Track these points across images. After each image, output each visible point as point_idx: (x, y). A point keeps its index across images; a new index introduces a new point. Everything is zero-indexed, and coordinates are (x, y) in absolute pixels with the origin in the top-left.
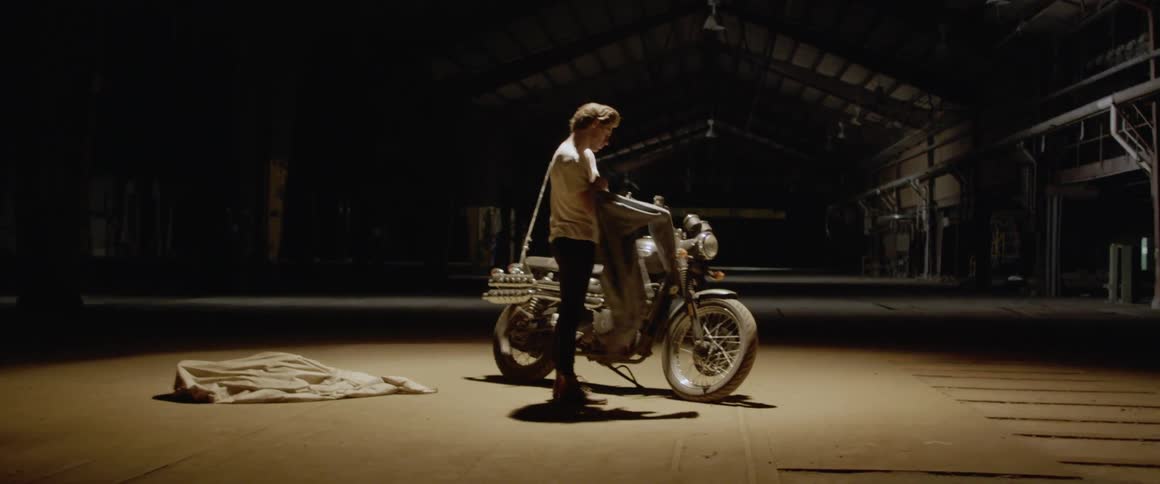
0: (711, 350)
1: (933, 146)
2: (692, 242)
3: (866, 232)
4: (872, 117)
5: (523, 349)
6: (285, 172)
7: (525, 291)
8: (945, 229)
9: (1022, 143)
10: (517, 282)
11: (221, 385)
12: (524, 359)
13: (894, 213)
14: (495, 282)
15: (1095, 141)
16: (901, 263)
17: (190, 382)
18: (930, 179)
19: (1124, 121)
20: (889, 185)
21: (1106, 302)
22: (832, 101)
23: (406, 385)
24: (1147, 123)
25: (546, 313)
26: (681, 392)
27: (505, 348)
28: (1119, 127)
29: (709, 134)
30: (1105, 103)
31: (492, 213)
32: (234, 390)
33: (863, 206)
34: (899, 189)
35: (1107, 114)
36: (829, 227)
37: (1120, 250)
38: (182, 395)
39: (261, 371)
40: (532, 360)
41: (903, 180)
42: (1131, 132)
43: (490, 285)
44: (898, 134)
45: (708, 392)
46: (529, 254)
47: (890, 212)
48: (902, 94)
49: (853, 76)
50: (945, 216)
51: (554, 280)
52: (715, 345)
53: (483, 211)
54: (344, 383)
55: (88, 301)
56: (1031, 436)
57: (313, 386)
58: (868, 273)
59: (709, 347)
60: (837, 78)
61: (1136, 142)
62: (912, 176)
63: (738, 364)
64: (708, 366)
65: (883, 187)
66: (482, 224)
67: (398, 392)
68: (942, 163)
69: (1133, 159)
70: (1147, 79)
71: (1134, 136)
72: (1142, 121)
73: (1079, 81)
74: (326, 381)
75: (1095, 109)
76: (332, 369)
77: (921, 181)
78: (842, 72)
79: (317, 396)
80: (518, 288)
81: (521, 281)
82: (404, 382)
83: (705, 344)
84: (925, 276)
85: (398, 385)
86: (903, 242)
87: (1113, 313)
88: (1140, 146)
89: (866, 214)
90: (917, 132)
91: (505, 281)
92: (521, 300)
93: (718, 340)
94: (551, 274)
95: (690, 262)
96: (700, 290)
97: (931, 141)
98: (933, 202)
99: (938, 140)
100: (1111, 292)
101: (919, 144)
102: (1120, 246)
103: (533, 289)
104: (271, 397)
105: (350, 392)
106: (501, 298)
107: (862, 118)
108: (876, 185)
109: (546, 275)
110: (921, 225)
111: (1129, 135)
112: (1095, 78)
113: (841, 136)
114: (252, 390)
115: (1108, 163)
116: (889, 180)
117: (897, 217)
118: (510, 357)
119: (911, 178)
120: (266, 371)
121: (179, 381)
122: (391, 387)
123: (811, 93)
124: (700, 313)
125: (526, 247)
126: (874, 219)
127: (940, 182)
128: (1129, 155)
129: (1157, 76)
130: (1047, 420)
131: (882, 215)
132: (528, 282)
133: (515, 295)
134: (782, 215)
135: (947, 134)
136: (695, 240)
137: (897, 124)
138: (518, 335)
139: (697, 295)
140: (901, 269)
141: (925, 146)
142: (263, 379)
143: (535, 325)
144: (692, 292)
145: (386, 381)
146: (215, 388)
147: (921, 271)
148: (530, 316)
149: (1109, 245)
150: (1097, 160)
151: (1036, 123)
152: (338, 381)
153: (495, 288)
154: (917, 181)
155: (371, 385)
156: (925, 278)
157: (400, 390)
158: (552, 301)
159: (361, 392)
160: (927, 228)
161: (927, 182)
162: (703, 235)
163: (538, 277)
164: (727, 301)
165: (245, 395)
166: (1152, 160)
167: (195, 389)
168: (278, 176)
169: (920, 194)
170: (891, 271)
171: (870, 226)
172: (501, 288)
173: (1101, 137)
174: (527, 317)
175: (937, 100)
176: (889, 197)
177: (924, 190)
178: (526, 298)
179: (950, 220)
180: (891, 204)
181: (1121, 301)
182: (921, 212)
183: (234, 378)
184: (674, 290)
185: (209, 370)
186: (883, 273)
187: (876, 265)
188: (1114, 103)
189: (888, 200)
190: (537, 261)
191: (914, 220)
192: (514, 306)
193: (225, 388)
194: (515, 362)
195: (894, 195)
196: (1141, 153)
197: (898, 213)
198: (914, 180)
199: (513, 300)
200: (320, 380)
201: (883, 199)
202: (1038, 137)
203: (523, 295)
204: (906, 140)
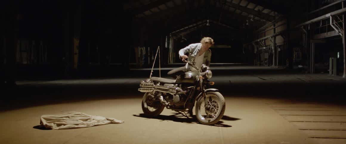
0: (211, 108)
1: (275, 27)
2: (204, 73)
3: (255, 52)
4: (256, 18)
5: (151, 107)
6: (78, 41)
7: (151, 88)
8: (279, 52)
9: (302, 27)
10: (149, 85)
11: (54, 124)
12: (152, 109)
13: (264, 47)
14: (141, 85)
15: (325, 26)
16: (266, 62)
17: (45, 123)
18: (275, 37)
19: (334, 21)
20: (261, 39)
21: (329, 75)
22: (244, 14)
23: (114, 121)
24: (341, 21)
25: (158, 95)
26: (202, 122)
27: (146, 106)
28: (333, 22)
29: (207, 25)
30: (328, 15)
31: (143, 50)
32: (59, 125)
33: (254, 45)
34: (265, 40)
35: (329, 18)
36: (244, 51)
37: (333, 59)
38: (42, 127)
39: (68, 118)
40: (154, 110)
41: (266, 37)
42: (336, 24)
43: (140, 86)
44: (264, 23)
45: (210, 122)
46: (152, 76)
47: (262, 47)
48: (266, 11)
49: (251, 6)
50: (279, 48)
51: (160, 85)
52: (212, 107)
53: (140, 49)
54: (94, 120)
55: (18, 83)
56: (314, 138)
57: (84, 122)
58: (256, 65)
59: (210, 107)
60: (246, 7)
61: (338, 27)
62: (269, 36)
63: (220, 113)
64: (210, 113)
65: (260, 39)
66: (140, 53)
67: (112, 123)
68: (278, 32)
69: (337, 32)
70: (341, 8)
71: (337, 25)
72: (339, 20)
73: (320, 8)
74: (89, 120)
75: (325, 17)
76: (90, 116)
77: (272, 37)
78: (247, 5)
79: (85, 126)
80: (149, 87)
81: (150, 85)
82: (113, 120)
83: (209, 106)
84: (273, 66)
85: (111, 121)
86: (266, 56)
87: (332, 80)
88: (339, 28)
89: (255, 47)
90: (271, 23)
91: (145, 85)
92: (150, 91)
93: (213, 105)
94: (159, 83)
95: (203, 80)
96: (207, 89)
97: (274, 26)
98: (275, 44)
99: (276, 25)
100: (330, 72)
101: (271, 26)
102: (333, 58)
103: (154, 88)
104: (71, 127)
105: (96, 124)
106: (144, 90)
107: (254, 19)
108: (258, 39)
109: (158, 83)
110: (272, 50)
111: (335, 25)
112: (325, 7)
113: (247, 24)
114: (64, 125)
115: (329, 33)
116: (262, 37)
117: (264, 48)
118: (147, 109)
119: (269, 37)
120: (69, 118)
121: (41, 122)
122: (109, 122)
123: (238, 11)
124: (207, 96)
125: (151, 74)
126: (258, 48)
127: (277, 37)
128: (335, 30)
129: (344, 7)
130: (318, 130)
131: (260, 47)
132: (152, 85)
133: (148, 90)
134: (230, 47)
135: (279, 24)
136: (205, 73)
137: (264, 20)
138: (150, 102)
139: (206, 90)
140: (266, 64)
141: (273, 27)
142: (68, 121)
143: (155, 99)
144: (204, 89)
145: (108, 120)
146: (52, 124)
147: (272, 64)
148: (153, 96)
149: (329, 58)
150: (326, 32)
151: (307, 21)
152: (92, 120)
153: (142, 87)
154: (271, 38)
155: (103, 121)
156: (273, 67)
157: (112, 122)
158: (160, 92)
159: (99, 124)
160: (274, 51)
161: (273, 38)
162: (207, 71)
163: (155, 84)
164: (215, 92)
165: (62, 127)
166: (343, 32)
167: (46, 125)
168: (76, 42)
169: (271, 41)
170: (263, 64)
171: (256, 50)
172: (144, 87)
173: (327, 25)
174: (152, 97)
175: (276, 13)
176: (262, 42)
177: (272, 40)
178: (152, 91)
179: (281, 49)
180: (262, 44)
181: (333, 75)
182: (272, 47)
183: (59, 121)
184: (198, 88)
185: (50, 118)
186: (260, 65)
187: (259, 63)
188: (331, 15)
189: (262, 43)
190: (155, 78)
191: (270, 49)
192: (148, 93)
193: (56, 124)
194: (149, 110)
195: (264, 41)
196: (339, 30)
197: (265, 47)
198: (270, 37)
199: (148, 91)
200: (86, 120)
201: (260, 43)
202: (307, 25)
203: (151, 90)
204: (267, 25)
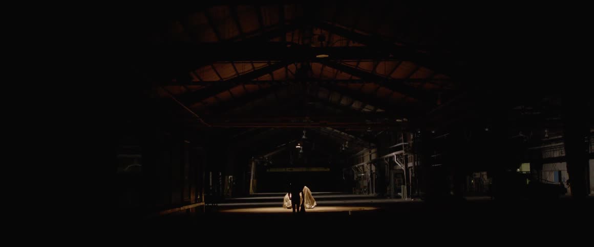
3: (355, 179)
8: (375, 179)
9: (385, 159)
13: (362, 173)
16: (365, 190)
18: (370, 164)
24: (402, 158)
28: (396, 158)
33: (354, 170)
34: (362, 166)
35: (394, 156)
36: (344, 176)
41: (363, 163)
50: (375, 175)
58: (355, 194)
62: (366, 162)
65: (358, 165)
68: (373, 160)
77: (367, 164)
86: (365, 183)
89: (355, 173)
97: (370, 152)
98: (371, 171)
99: (372, 151)
100: (402, 197)
101: (366, 152)
108: (356, 164)
111: (398, 161)
113: (343, 149)
116: (361, 163)
117: (363, 175)
126: (357, 175)
127: (372, 165)
128: (399, 165)
131: (359, 173)
135: (375, 150)
140: (365, 192)
141: (368, 153)
147: (369, 192)
149: (401, 186)
151: (387, 154)
156: (371, 195)
160: (370, 179)
170: (362, 192)
171: (356, 177)
173: (394, 161)
177: (369, 167)
180: (361, 170)
182: (369, 174)
186: (360, 193)
187: (358, 191)
188: (395, 154)
191: (367, 176)
195: (361, 168)
196: (401, 165)
198: (365, 164)
201: (359, 169)
202: (387, 158)
